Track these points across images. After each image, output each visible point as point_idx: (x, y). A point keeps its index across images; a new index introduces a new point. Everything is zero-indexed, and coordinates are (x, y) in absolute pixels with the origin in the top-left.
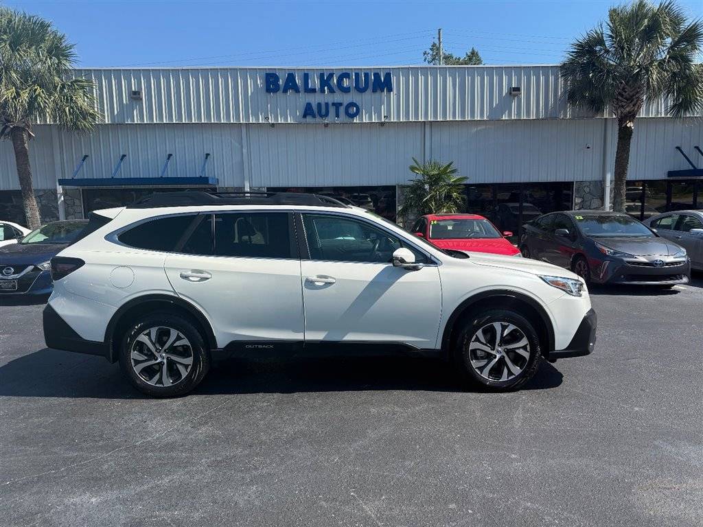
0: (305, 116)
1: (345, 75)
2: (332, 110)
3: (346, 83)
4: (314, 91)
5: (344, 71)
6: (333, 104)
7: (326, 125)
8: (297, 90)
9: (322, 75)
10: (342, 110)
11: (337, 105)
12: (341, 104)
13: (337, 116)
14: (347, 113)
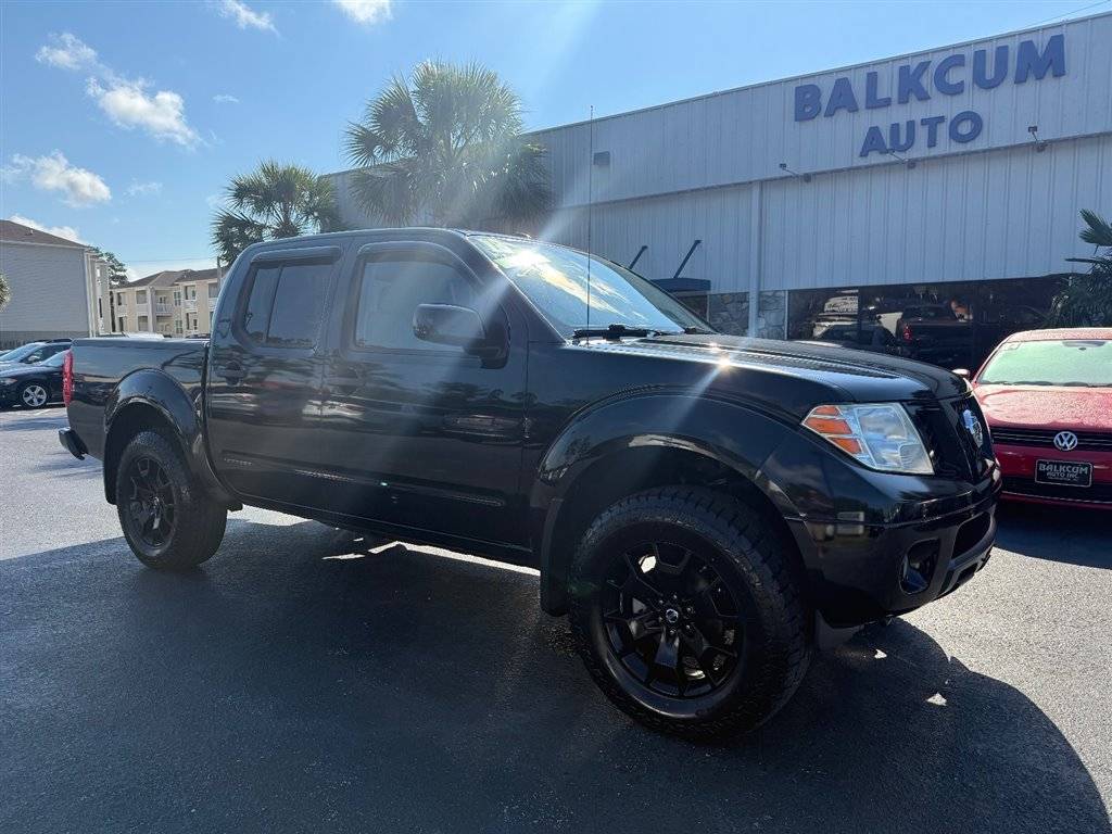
0: (864, 154)
1: (954, 59)
2: (922, 134)
3: (954, 77)
4: (887, 102)
5: (951, 53)
6: (924, 122)
7: (912, 164)
8: (854, 109)
9: (904, 70)
10: (943, 130)
11: (932, 123)
12: (941, 119)
13: (932, 143)
14: (955, 136)
